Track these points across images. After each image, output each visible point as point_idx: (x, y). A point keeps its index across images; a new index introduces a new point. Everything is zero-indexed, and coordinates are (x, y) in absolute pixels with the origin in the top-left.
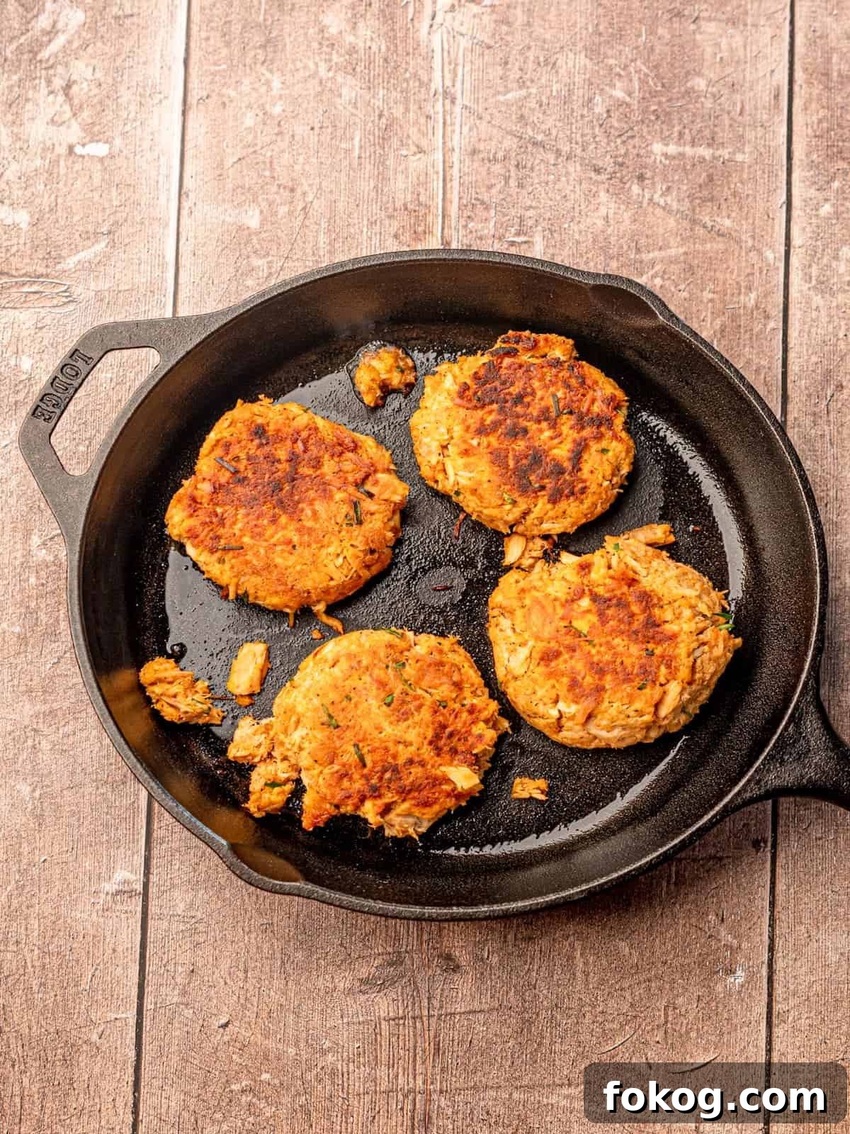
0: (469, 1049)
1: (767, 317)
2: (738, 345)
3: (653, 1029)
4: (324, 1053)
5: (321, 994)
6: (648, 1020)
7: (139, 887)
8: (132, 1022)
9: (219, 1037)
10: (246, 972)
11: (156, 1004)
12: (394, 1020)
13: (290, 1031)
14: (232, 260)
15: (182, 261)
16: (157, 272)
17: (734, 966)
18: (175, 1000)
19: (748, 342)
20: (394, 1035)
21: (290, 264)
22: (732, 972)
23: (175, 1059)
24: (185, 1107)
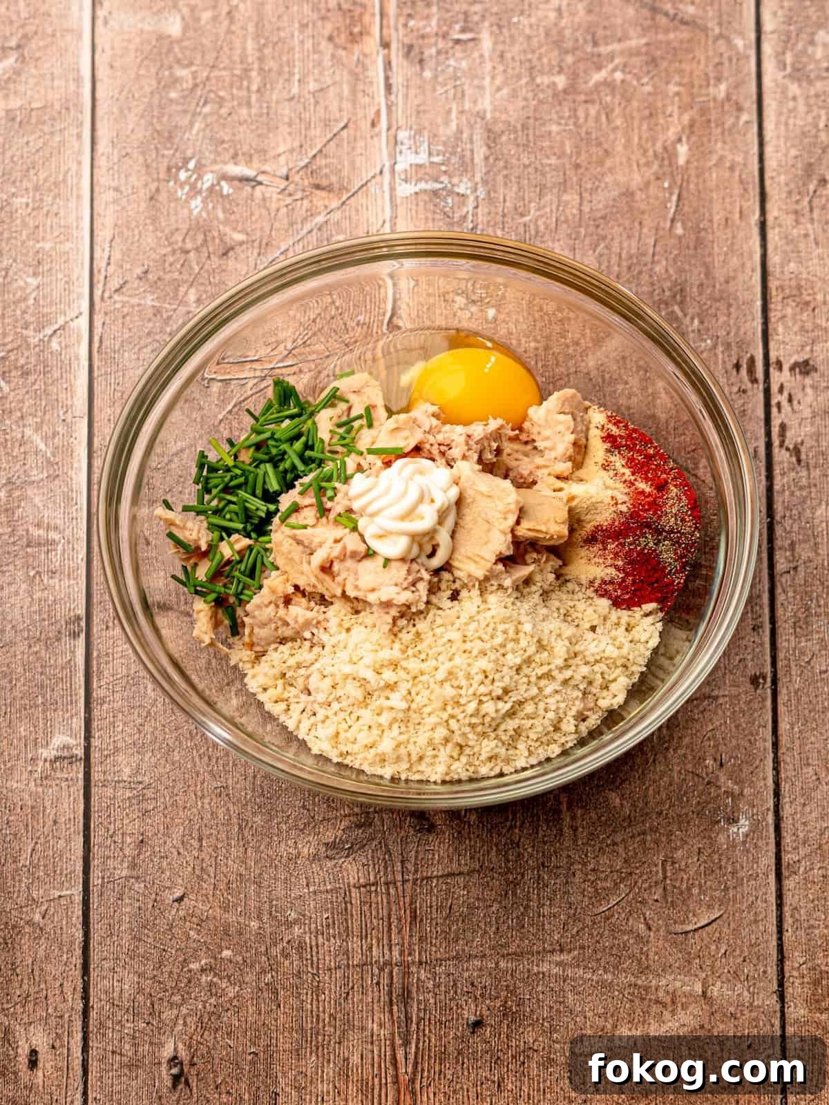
0: (448, 916)
1: (740, 109)
2: (709, 141)
3: (650, 887)
4: (290, 925)
5: (284, 861)
6: (645, 877)
7: (80, 752)
8: (78, 898)
9: (173, 912)
10: (200, 840)
11: (103, 878)
12: (364, 886)
13: (252, 903)
14: (153, 70)
15: (100, 74)
16: (72, 87)
17: (736, 814)
18: (124, 873)
19: (720, 137)
20: (365, 903)
21: (215, 73)
22: (735, 821)
23: (126, 937)
24: (140, 990)
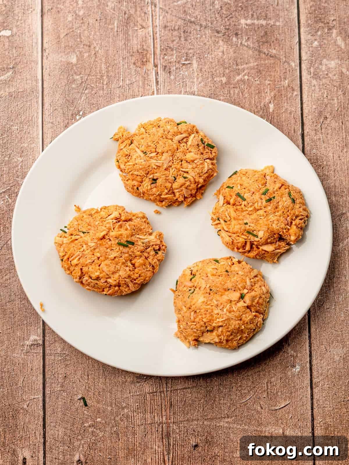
0: (184, 404)
1: (293, 90)
2: (282, 102)
3: (262, 392)
4: (123, 408)
5: (120, 384)
6: (260, 388)
7: (41, 342)
8: (41, 399)
9: (78, 404)
10: (88, 376)
11: (51, 391)
12: (152, 393)
13: (108, 400)
14: (66, 77)
15: (45, 78)
16: (34, 83)
17: (295, 364)
18: (59, 389)
19: (286, 101)
20: (152, 399)
21: (90, 77)
22: (294, 366)
23: (60, 414)
24: (66, 434)
